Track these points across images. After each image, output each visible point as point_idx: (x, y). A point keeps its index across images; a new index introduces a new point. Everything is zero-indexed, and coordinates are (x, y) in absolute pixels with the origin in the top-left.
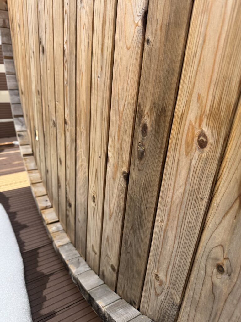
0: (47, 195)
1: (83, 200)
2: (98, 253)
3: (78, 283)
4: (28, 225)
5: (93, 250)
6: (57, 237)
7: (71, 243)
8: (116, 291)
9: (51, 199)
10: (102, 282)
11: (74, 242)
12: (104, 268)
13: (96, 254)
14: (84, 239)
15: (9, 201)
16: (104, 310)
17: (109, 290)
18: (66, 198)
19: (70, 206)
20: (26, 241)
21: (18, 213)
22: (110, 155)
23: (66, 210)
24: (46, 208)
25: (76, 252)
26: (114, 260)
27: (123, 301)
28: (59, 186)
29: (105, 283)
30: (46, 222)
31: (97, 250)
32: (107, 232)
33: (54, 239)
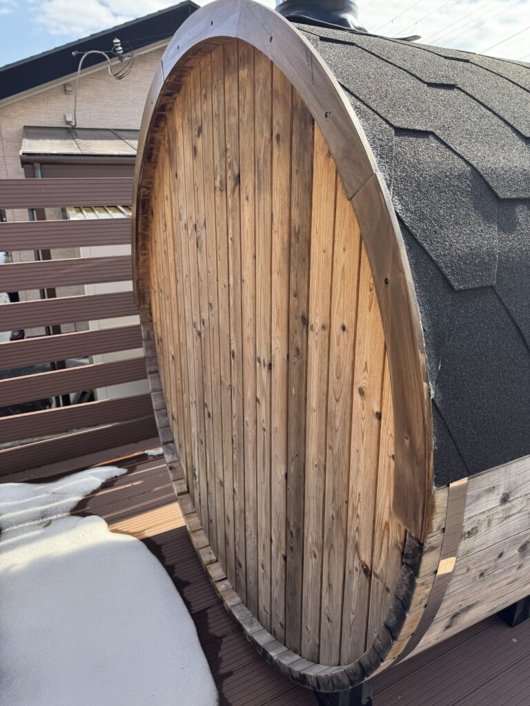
0: (210, 545)
1: (253, 565)
2: (269, 613)
3: (253, 642)
4: (190, 581)
5: (265, 610)
6: (228, 597)
7: (243, 602)
8: (285, 645)
9: (216, 552)
10: (274, 639)
11: (245, 601)
12: (275, 626)
13: (267, 613)
14: (256, 599)
15: (163, 551)
16: (275, 658)
17: (280, 644)
18: (236, 557)
19: (240, 566)
20: (191, 601)
21: (176, 566)
22: (273, 538)
23: (236, 568)
24: (211, 562)
25: (248, 612)
26: (281, 618)
27: (290, 651)
28: (227, 543)
29: (276, 640)
30: (214, 580)
31: (268, 610)
32: (275, 595)
33: (225, 599)
